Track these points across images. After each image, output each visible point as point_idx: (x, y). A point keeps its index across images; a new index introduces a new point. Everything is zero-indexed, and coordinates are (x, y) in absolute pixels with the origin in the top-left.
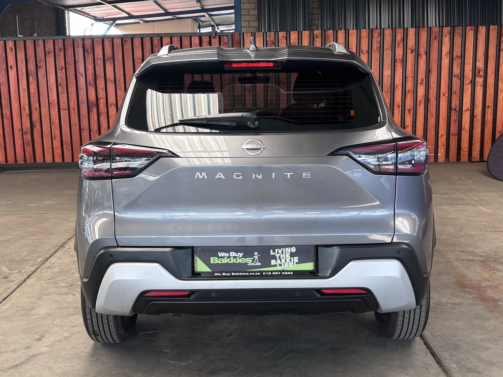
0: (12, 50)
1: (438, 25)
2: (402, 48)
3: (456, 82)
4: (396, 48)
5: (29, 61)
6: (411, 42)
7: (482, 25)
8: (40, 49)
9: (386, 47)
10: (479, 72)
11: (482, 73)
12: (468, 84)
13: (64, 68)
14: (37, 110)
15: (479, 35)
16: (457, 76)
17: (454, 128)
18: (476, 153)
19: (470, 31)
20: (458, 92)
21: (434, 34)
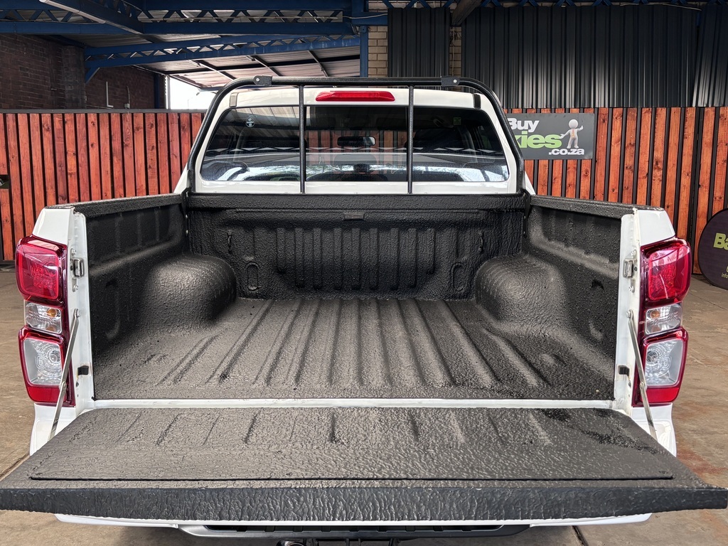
0: (94, 124)
1: (607, 106)
3: (628, 175)
5: (113, 138)
7: (662, 106)
8: (127, 125)
10: (657, 164)
11: (660, 165)
12: (644, 178)
13: (155, 148)
15: (658, 119)
16: (630, 168)
20: (631, 188)
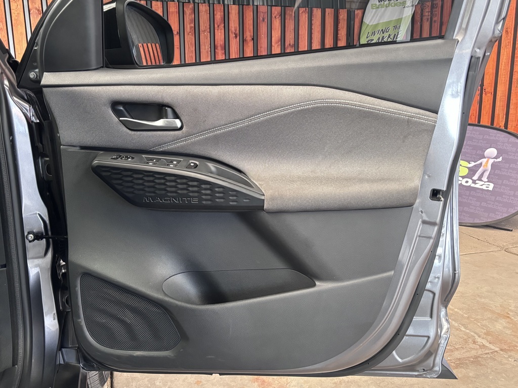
2: (223, 31)
4: (216, 31)
6: (234, 24)
9: (202, 28)
19: (304, 14)
21: (262, 14)
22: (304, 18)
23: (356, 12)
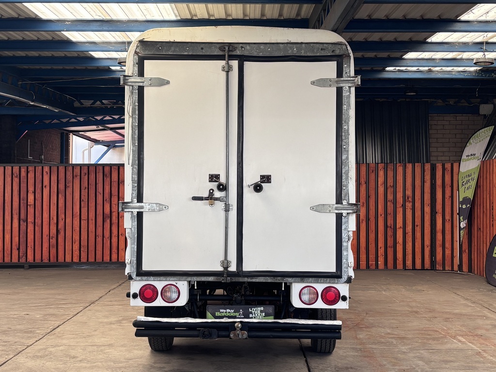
0: (47, 173)
7: (409, 162)
8: (69, 174)
10: (408, 198)
11: (410, 199)
12: (400, 207)
13: (87, 188)
14: (62, 220)
15: (407, 170)
16: (391, 201)
17: (390, 242)
18: (409, 263)
19: (400, 167)
20: (392, 214)
21: (372, 168)
22: (400, 170)
23: (437, 165)
